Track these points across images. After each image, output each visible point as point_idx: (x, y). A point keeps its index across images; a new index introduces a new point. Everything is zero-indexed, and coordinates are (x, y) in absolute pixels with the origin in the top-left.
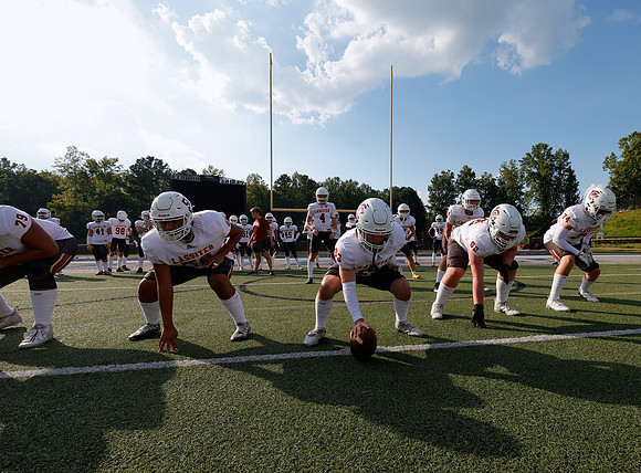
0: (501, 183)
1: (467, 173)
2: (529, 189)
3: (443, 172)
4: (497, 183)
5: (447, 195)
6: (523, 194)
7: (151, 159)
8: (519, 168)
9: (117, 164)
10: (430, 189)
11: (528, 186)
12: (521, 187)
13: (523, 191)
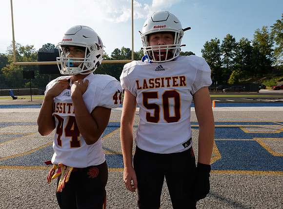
0: (255, 44)
1: (230, 39)
2: (278, 46)
3: (212, 40)
4: (251, 44)
5: (214, 54)
6: (273, 50)
7: (49, 44)
8: (270, 32)
9: (33, 48)
10: (202, 51)
11: (277, 44)
12: (271, 46)
13: (272, 48)
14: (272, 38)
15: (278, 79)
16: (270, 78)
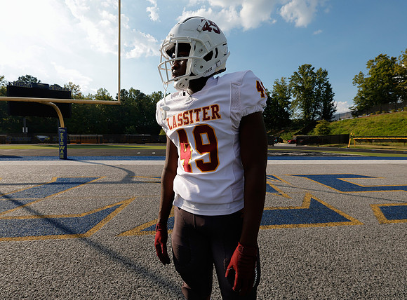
0: (274, 95)
2: (295, 99)
4: (271, 95)
6: (290, 103)
8: (288, 83)
11: (294, 96)
12: (289, 98)
13: (290, 100)
14: (290, 90)
15: (294, 133)
16: (287, 132)
